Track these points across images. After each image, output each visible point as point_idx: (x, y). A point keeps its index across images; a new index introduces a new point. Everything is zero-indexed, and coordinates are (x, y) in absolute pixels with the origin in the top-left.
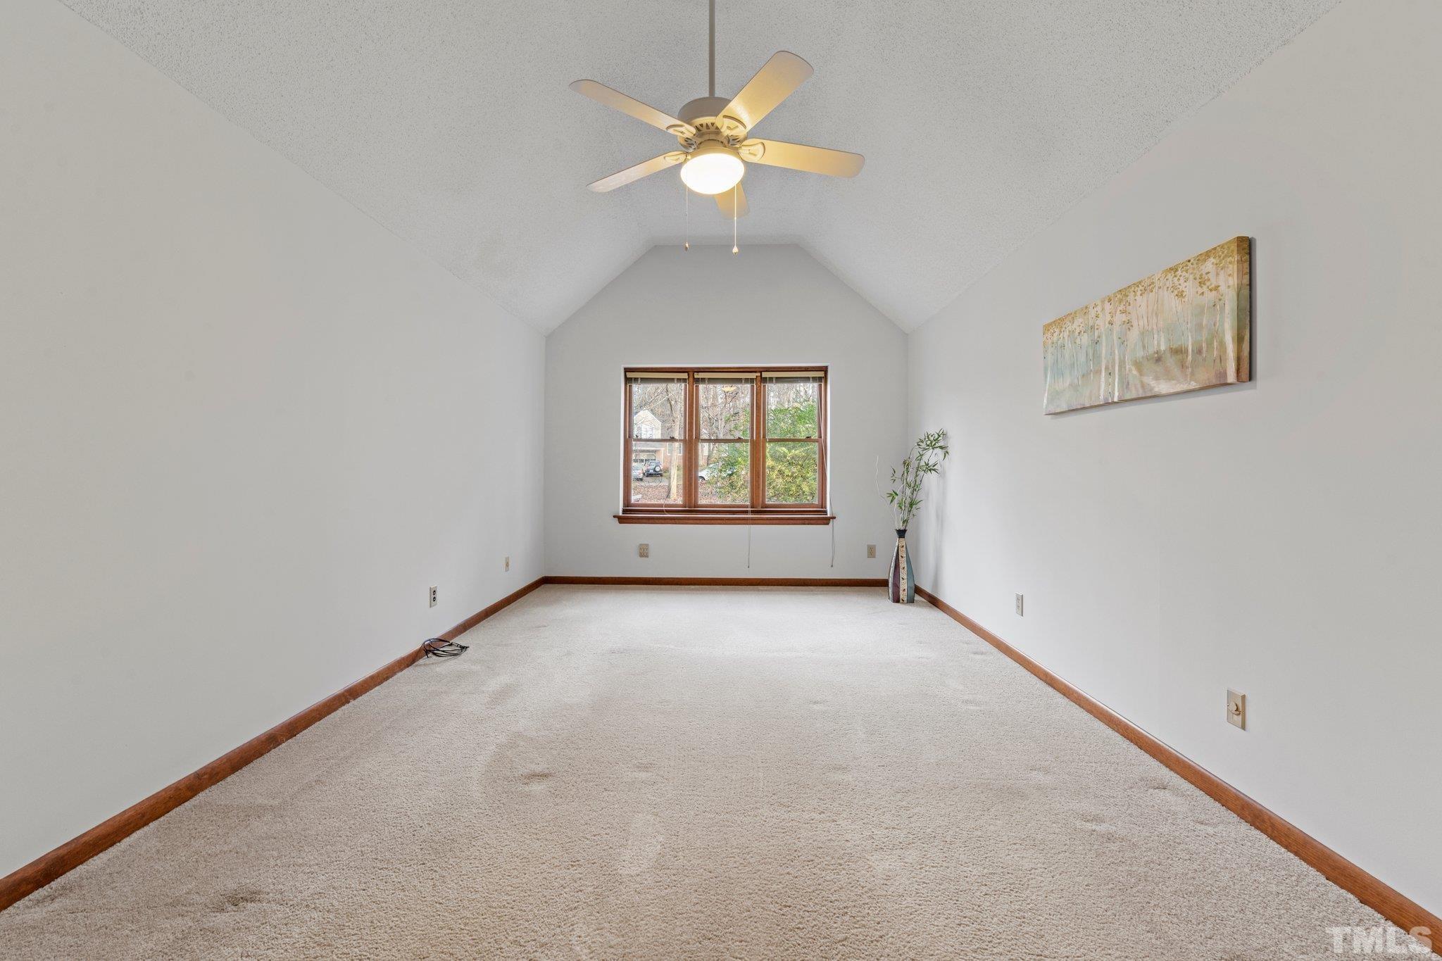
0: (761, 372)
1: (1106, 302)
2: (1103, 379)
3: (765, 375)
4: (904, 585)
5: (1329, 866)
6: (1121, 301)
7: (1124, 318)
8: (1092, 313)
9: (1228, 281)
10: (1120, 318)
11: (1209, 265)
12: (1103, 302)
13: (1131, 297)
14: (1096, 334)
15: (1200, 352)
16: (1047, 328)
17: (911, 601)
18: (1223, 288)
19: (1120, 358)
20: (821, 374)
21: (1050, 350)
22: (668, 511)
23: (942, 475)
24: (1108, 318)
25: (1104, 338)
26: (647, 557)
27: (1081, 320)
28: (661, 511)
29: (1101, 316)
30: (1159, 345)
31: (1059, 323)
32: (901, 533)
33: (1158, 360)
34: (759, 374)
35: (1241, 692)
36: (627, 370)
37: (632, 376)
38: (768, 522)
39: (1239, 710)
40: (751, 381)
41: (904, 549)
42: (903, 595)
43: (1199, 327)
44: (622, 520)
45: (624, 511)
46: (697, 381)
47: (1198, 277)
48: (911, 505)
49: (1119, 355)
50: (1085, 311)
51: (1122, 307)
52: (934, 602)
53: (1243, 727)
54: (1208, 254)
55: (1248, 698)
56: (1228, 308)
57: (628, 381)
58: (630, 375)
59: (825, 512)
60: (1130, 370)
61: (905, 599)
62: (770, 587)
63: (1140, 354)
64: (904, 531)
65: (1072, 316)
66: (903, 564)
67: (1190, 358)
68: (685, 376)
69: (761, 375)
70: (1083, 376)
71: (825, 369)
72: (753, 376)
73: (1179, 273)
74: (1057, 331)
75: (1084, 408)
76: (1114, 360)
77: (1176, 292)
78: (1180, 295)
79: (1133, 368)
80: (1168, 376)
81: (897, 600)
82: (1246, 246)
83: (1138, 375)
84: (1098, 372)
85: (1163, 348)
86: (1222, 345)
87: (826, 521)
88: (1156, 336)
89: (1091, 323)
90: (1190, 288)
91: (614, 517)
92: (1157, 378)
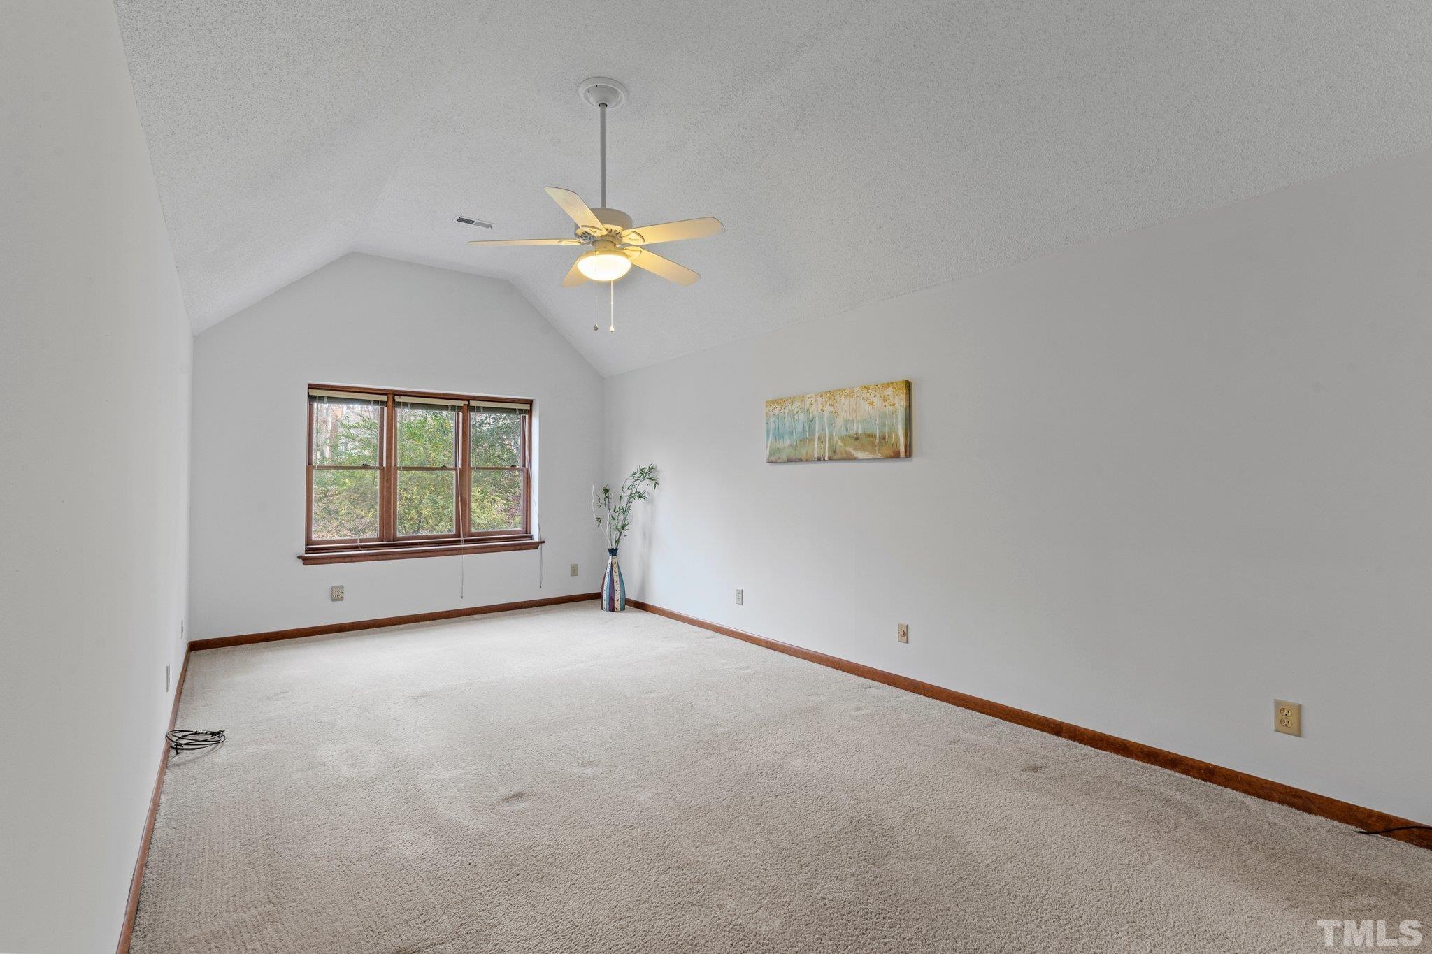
0: (468, 401)
1: (819, 396)
2: (816, 445)
3: (473, 403)
4: (617, 596)
5: (952, 698)
6: (830, 398)
7: (832, 409)
8: (808, 401)
9: (900, 403)
10: (828, 409)
11: (889, 391)
12: (816, 396)
13: (837, 397)
14: (811, 415)
15: (884, 438)
16: (769, 404)
17: (623, 609)
18: (897, 405)
19: (830, 434)
20: (527, 407)
21: (772, 419)
22: (364, 547)
23: (652, 501)
24: (821, 407)
25: (817, 418)
26: (342, 600)
27: (799, 404)
28: (356, 548)
29: (814, 404)
30: (857, 428)
31: (780, 402)
32: (613, 552)
33: (857, 439)
34: (467, 403)
35: (905, 623)
36: (311, 387)
37: (317, 394)
38: (480, 550)
39: (905, 634)
40: (459, 409)
41: (616, 565)
42: (617, 605)
43: (884, 424)
44: (306, 561)
45: (308, 551)
46: (398, 404)
47: (882, 395)
48: (623, 527)
49: (829, 431)
50: (802, 398)
51: (831, 402)
52: (641, 606)
53: (907, 642)
54: (888, 385)
55: (910, 627)
56: (900, 419)
57: (311, 398)
58: (314, 392)
59: (531, 537)
60: (837, 442)
61: (619, 608)
62: (485, 615)
63: (844, 433)
64: (616, 550)
65: (791, 399)
66: (616, 578)
67: (878, 440)
68: (384, 398)
69: (469, 403)
70: (801, 440)
71: (530, 402)
72: (461, 403)
73: (870, 390)
74: (779, 408)
75: (801, 460)
76: (825, 434)
77: (869, 401)
78: (872, 404)
79: (839, 441)
80: (863, 449)
81: (612, 609)
82: (908, 385)
83: (843, 445)
84: (812, 440)
85: (860, 432)
86: (897, 437)
87: (535, 546)
88: (855, 424)
89: (807, 407)
90: (878, 402)
91: (299, 558)
92: (856, 449)
